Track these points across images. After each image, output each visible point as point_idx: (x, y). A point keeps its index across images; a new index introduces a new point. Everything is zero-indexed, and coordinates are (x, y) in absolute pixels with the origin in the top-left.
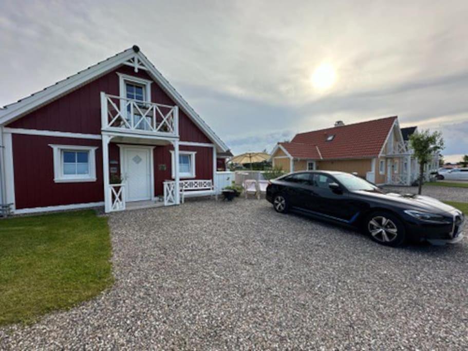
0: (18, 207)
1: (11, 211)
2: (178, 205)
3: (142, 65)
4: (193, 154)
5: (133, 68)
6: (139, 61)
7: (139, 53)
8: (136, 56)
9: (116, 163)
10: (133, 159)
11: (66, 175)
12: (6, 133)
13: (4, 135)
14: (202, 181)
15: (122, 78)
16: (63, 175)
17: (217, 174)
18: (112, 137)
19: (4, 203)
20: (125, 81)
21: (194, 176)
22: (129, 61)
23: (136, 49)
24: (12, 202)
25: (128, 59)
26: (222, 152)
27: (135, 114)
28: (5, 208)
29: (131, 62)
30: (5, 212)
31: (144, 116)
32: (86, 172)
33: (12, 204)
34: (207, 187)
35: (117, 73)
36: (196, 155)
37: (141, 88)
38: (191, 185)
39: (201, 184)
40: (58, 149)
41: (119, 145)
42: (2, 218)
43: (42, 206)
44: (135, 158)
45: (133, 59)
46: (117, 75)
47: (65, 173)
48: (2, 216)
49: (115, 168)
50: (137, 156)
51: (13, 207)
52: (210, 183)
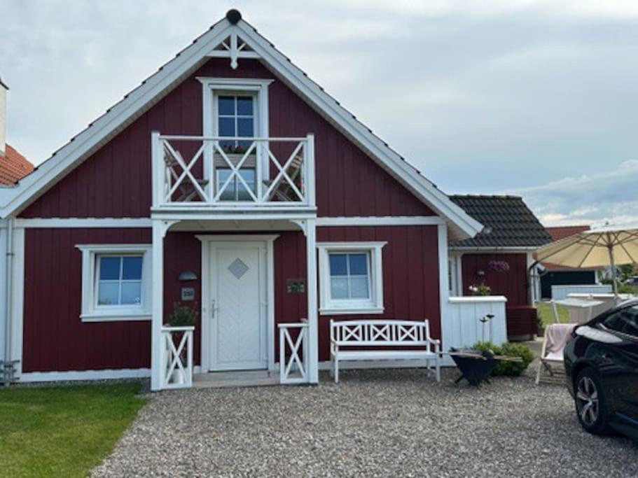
0: (26, 370)
1: (16, 375)
2: (314, 385)
3: (246, 49)
4: (377, 247)
5: (229, 60)
6: (240, 42)
7: (240, 24)
8: (234, 33)
9: (193, 277)
10: (229, 268)
11: (102, 307)
12: (18, 228)
13: (15, 231)
14: (400, 324)
15: (208, 85)
16: (96, 306)
17: (449, 302)
18: (170, 224)
19: (8, 360)
20: (215, 91)
21: (380, 308)
22: (221, 48)
23: (234, 17)
24: (17, 359)
25: (216, 44)
26: (463, 238)
27: (218, 168)
28: (7, 369)
29: (224, 49)
30: (7, 377)
31: (235, 171)
32: (138, 299)
33: (18, 361)
34: (415, 342)
35: (197, 78)
36: (384, 249)
37: (250, 99)
38: (365, 333)
39: (394, 333)
40: (91, 252)
41: (200, 237)
42: (2, 387)
43: (60, 370)
44: (234, 264)
45: (228, 41)
46: (197, 81)
47: (100, 303)
48: (2, 384)
49: (191, 290)
50: (238, 260)
51: (19, 367)
52: (424, 328)
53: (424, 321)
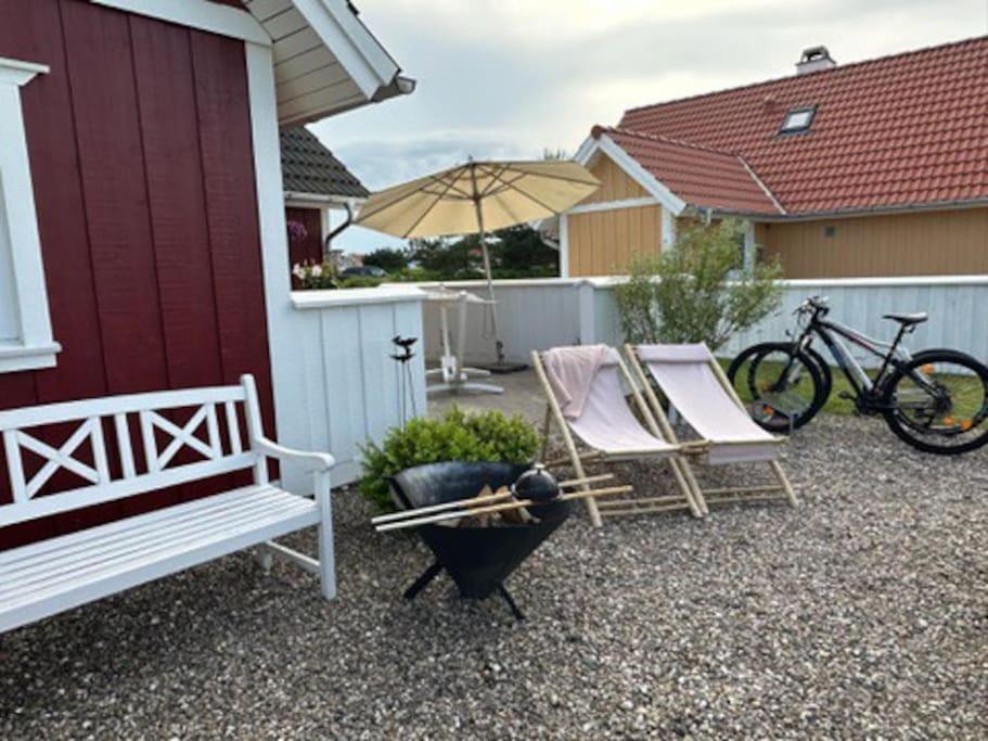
52: (240, 407)
53: (236, 382)
